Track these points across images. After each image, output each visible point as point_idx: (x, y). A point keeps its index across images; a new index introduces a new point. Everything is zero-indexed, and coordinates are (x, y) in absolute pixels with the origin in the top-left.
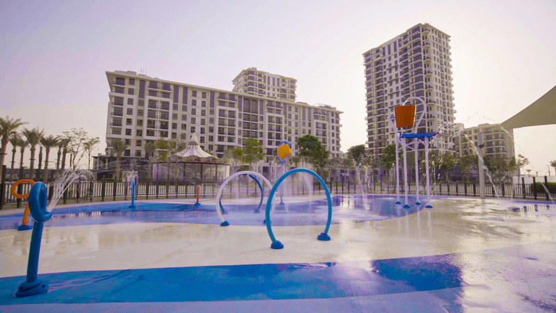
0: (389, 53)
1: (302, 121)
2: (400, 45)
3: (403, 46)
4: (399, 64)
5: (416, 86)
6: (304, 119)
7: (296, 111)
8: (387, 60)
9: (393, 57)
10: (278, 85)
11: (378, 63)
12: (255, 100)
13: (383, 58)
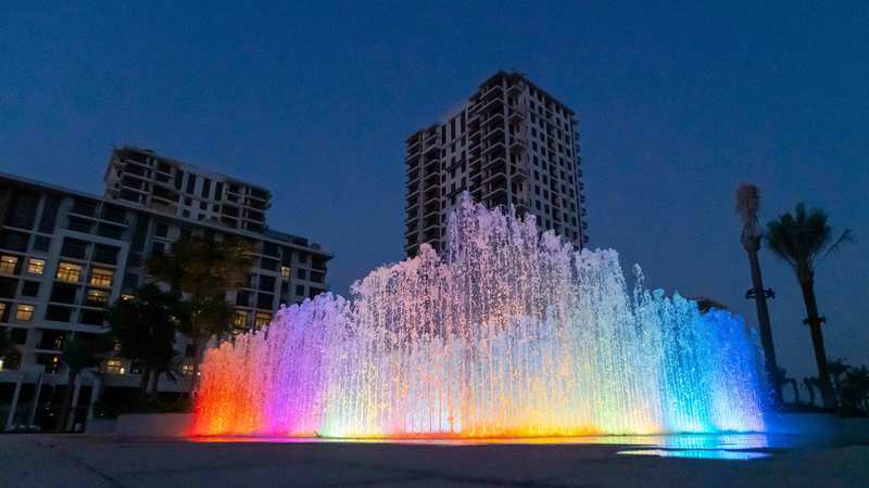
0: (453, 136)
4: (469, 157)
8: (449, 150)
9: (458, 145)
10: (218, 196)
11: (432, 156)
13: (442, 148)
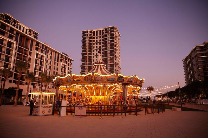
0: (97, 35)
1: (54, 61)
2: (103, 33)
3: (104, 34)
5: (111, 54)
6: (55, 60)
7: (51, 54)
8: (95, 38)
9: (99, 38)
11: (90, 38)
12: (28, 39)
13: (93, 37)
